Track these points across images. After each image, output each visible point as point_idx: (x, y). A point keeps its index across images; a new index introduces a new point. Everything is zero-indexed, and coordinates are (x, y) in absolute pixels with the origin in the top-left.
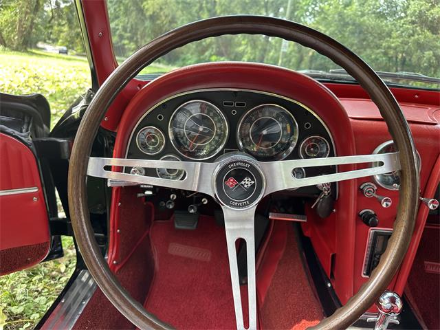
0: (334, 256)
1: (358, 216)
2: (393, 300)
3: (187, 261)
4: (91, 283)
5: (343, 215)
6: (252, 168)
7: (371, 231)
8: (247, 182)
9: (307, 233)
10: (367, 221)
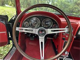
0: (58, 45)
1: (62, 39)
2: (67, 53)
3: (32, 45)
4: (15, 49)
5: (60, 38)
6: (44, 30)
7: (64, 41)
8: (43, 32)
9: (53, 41)
10: (64, 39)
